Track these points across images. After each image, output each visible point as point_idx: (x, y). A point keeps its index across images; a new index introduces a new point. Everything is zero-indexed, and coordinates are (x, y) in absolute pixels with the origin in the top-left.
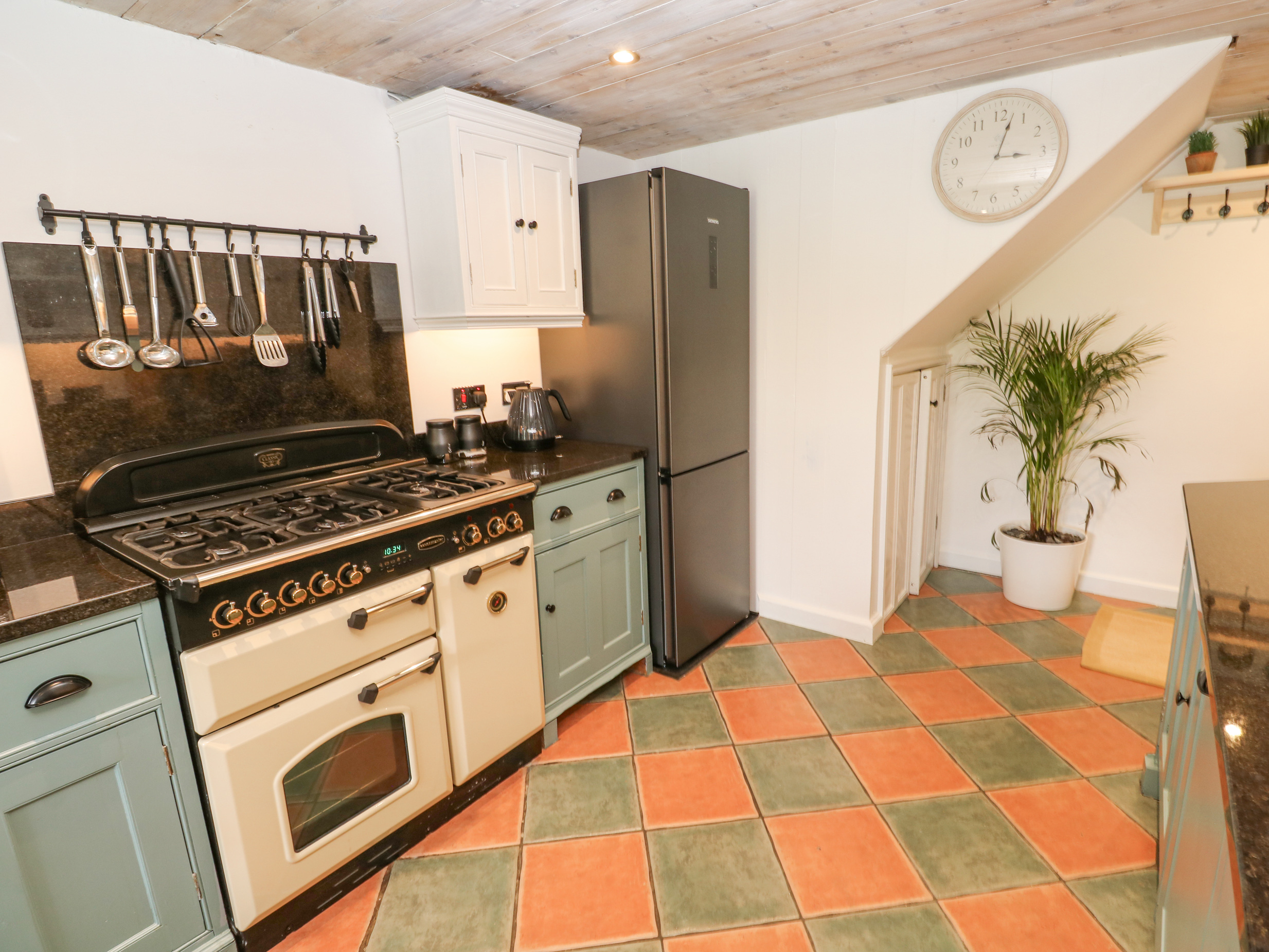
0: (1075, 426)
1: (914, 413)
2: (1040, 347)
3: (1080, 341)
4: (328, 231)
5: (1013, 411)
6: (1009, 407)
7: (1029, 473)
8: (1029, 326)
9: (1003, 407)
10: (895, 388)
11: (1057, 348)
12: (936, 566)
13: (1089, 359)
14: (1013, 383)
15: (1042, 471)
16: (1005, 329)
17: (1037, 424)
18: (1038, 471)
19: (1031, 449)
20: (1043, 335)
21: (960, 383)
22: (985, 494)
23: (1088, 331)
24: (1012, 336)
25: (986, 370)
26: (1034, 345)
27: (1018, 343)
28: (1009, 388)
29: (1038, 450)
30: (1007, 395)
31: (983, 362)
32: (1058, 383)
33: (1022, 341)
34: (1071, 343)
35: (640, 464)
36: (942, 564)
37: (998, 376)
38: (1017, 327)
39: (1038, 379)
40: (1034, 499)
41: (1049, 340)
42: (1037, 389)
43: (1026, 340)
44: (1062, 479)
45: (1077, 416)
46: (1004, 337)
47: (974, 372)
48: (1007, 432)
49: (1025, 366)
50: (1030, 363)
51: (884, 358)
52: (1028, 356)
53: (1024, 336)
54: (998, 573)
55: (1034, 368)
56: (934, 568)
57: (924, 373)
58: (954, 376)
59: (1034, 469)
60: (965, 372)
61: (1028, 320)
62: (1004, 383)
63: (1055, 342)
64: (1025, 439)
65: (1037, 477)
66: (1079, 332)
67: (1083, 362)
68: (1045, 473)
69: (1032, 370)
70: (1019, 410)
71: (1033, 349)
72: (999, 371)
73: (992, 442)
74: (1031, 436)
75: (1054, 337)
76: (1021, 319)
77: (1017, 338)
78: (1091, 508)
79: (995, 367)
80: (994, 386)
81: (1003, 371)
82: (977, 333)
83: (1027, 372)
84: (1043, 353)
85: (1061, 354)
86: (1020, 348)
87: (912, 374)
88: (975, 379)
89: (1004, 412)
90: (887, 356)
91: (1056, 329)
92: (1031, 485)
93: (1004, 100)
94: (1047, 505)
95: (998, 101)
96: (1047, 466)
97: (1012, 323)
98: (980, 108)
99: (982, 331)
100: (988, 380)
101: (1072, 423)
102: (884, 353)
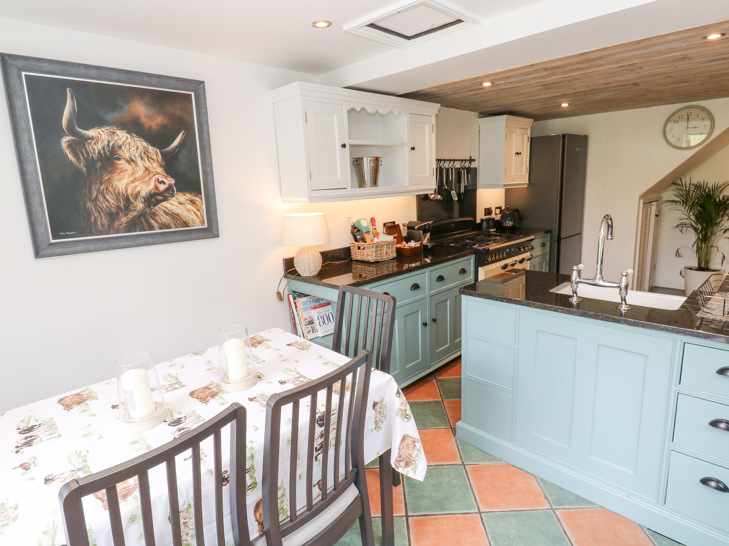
0: (717, 225)
1: (648, 220)
2: (703, 193)
3: (719, 191)
4: (455, 159)
5: (691, 219)
6: (689, 217)
7: (698, 244)
8: (698, 184)
9: (686, 217)
10: (643, 208)
11: (710, 194)
12: (653, 286)
13: (723, 198)
14: (691, 209)
15: (703, 243)
16: (688, 186)
17: (701, 224)
18: (702, 243)
19: (698, 234)
20: (704, 188)
21: (666, 208)
22: (678, 254)
23: (722, 187)
24: (691, 189)
25: (679, 202)
26: (700, 192)
27: (693, 191)
28: (689, 210)
29: (702, 234)
30: (688, 212)
31: (678, 199)
32: (711, 207)
33: (695, 191)
34: (716, 192)
35: (549, 235)
36: (656, 286)
37: (684, 205)
38: (693, 185)
39: (702, 206)
40: (700, 255)
41: (707, 190)
42: (701, 210)
43: (697, 191)
44: (712, 246)
45: (718, 221)
46: (687, 189)
47: (674, 204)
48: (688, 227)
49: (696, 201)
50: (699, 200)
51: (640, 198)
52: (698, 196)
53: (696, 189)
54: (684, 289)
55: (701, 201)
56: (652, 287)
57: (653, 203)
58: (664, 205)
59: (700, 243)
60: (669, 203)
61: (698, 182)
62: (687, 208)
63: (709, 191)
64: (696, 230)
65: (701, 245)
66: (720, 187)
67: (721, 199)
68: (704, 244)
69: (699, 202)
70: (693, 218)
71: (700, 194)
72: (685, 203)
73: (682, 232)
74: (699, 228)
75: (709, 189)
76: (695, 181)
77: (693, 189)
78: (724, 257)
79: (683, 201)
80: (683, 209)
81: (687, 203)
82: (677, 188)
83: (697, 203)
84: (704, 195)
85: (712, 196)
86: (694, 193)
87: (648, 204)
88: (674, 206)
89: (688, 219)
90: (641, 197)
91: (710, 185)
92: (699, 250)
93: (691, 109)
94: (705, 257)
95: (688, 109)
96: (705, 241)
97: (691, 183)
98: (682, 111)
99: (679, 187)
100: (679, 207)
101: (716, 224)
102: (640, 196)
